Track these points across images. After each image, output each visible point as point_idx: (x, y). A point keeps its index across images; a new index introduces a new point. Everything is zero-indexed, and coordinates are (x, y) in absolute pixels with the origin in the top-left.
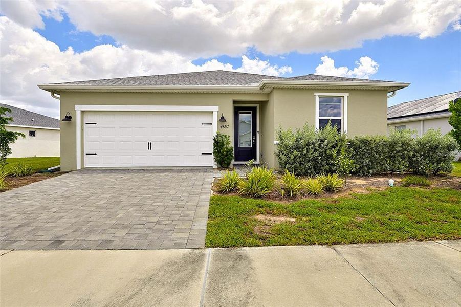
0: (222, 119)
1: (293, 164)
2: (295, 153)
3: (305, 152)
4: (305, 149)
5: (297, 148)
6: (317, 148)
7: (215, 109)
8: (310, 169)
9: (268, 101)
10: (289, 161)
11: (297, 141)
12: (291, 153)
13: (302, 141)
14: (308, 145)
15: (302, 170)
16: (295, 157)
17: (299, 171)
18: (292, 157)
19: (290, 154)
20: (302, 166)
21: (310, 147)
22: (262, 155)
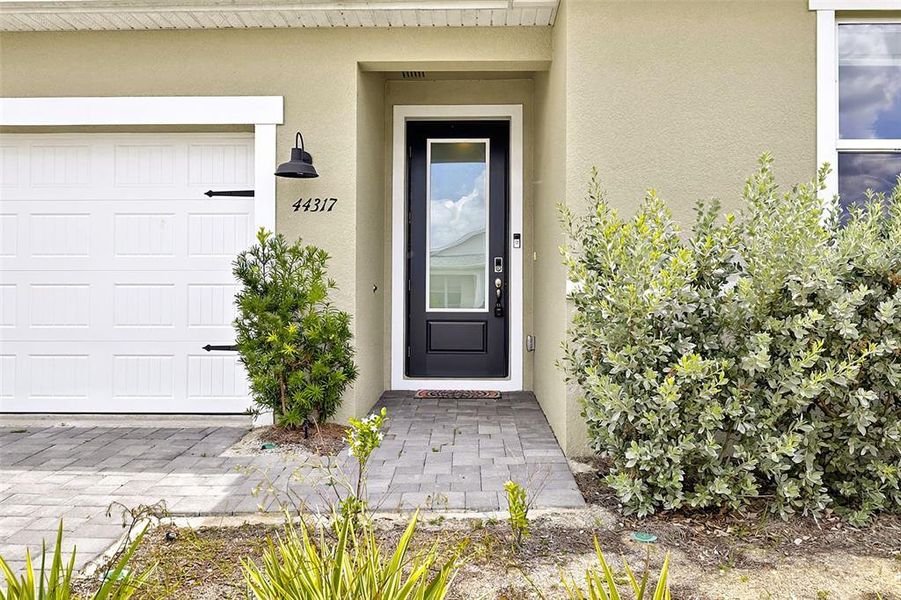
0: (299, 166)
1: (673, 436)
2: (691, 365)
3: (758, 360)
4: (765, 338)
5: (704, 328)
6: (848, 330)
7: (264, 111)
8: (795, 472)
9: (550, 62)
10: (650, 419)
11: (700, 281)
12: (658, 367)
13: (734, 280)
14: (780, 305)
15: (736, 482)
16: (688, 392)
17: (721, 487)
18: (668, 394)
19: (651, 375)
20: (739, 452)
21: (799, 325)
22: (531, 350)
